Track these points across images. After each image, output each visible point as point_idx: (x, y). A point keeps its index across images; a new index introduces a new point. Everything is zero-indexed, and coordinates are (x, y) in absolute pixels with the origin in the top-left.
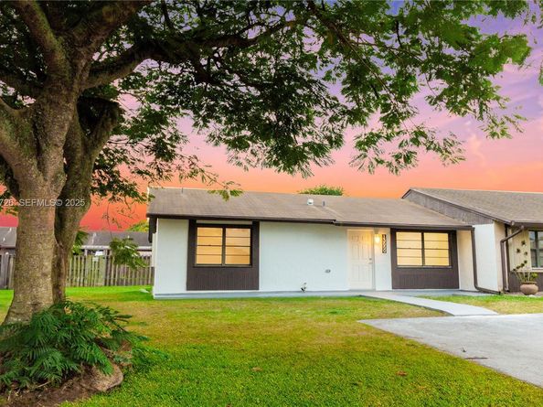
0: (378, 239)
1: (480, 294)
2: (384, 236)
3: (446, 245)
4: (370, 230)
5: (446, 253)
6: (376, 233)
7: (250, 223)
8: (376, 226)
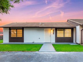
0: (52, 31)
1: (76, 44)
2: (54, 30)
3: (71, 32)
4: (50, 29)
5: (71, 34)
6: (52, 29)
7: (22, 28)
8: (51, 28)
